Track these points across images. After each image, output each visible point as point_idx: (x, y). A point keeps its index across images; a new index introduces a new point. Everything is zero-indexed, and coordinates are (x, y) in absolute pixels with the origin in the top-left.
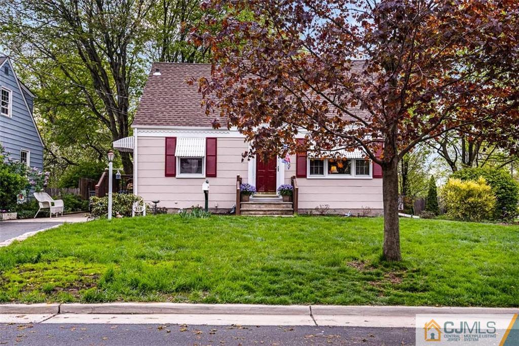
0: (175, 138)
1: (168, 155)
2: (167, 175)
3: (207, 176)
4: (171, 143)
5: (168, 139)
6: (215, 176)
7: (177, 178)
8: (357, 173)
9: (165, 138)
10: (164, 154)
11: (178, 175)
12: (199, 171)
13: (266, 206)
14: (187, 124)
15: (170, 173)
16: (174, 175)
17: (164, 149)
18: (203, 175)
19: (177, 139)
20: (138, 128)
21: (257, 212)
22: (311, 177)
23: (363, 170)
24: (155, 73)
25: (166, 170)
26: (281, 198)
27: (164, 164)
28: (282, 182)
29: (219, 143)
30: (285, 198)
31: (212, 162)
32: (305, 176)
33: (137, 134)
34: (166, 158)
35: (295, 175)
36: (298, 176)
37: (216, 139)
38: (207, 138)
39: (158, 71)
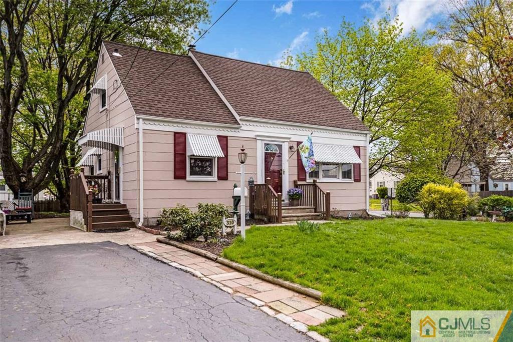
0: (184, 134)
1: (178, 154)
2: (176, 177)
3: (220, 178)
4: (180, 140)
5: (177, 135)
6: (226, 178)
7: (187, 181)
8: (344, 177)
9: (173, 134)
10: (173, 152)
11: (189, 178)
12: (209, 172)
13: (293, 212)
14: (197, 119)
15: (179, 174)
16: (184, 178)
17: (172, 146)
18: (215, 177)
19: (188, 136)
20: (144, 119)
21: (291, 218)
22: (310, 180)
23: (347, 175)
24: (115, 54)
25: (175, 171)
26: (287, 201)
27: (173, 164)
28: (287, 185)
29: (231, 143)
30: (295, 202)
31: (223, 163)
32: (305, 180)
33: (142, 125)
34: (175, 157)
35: (296, 178)
36: (299, 179)
37: (226, 137)
38: (219, 137)
39: (116, 51)
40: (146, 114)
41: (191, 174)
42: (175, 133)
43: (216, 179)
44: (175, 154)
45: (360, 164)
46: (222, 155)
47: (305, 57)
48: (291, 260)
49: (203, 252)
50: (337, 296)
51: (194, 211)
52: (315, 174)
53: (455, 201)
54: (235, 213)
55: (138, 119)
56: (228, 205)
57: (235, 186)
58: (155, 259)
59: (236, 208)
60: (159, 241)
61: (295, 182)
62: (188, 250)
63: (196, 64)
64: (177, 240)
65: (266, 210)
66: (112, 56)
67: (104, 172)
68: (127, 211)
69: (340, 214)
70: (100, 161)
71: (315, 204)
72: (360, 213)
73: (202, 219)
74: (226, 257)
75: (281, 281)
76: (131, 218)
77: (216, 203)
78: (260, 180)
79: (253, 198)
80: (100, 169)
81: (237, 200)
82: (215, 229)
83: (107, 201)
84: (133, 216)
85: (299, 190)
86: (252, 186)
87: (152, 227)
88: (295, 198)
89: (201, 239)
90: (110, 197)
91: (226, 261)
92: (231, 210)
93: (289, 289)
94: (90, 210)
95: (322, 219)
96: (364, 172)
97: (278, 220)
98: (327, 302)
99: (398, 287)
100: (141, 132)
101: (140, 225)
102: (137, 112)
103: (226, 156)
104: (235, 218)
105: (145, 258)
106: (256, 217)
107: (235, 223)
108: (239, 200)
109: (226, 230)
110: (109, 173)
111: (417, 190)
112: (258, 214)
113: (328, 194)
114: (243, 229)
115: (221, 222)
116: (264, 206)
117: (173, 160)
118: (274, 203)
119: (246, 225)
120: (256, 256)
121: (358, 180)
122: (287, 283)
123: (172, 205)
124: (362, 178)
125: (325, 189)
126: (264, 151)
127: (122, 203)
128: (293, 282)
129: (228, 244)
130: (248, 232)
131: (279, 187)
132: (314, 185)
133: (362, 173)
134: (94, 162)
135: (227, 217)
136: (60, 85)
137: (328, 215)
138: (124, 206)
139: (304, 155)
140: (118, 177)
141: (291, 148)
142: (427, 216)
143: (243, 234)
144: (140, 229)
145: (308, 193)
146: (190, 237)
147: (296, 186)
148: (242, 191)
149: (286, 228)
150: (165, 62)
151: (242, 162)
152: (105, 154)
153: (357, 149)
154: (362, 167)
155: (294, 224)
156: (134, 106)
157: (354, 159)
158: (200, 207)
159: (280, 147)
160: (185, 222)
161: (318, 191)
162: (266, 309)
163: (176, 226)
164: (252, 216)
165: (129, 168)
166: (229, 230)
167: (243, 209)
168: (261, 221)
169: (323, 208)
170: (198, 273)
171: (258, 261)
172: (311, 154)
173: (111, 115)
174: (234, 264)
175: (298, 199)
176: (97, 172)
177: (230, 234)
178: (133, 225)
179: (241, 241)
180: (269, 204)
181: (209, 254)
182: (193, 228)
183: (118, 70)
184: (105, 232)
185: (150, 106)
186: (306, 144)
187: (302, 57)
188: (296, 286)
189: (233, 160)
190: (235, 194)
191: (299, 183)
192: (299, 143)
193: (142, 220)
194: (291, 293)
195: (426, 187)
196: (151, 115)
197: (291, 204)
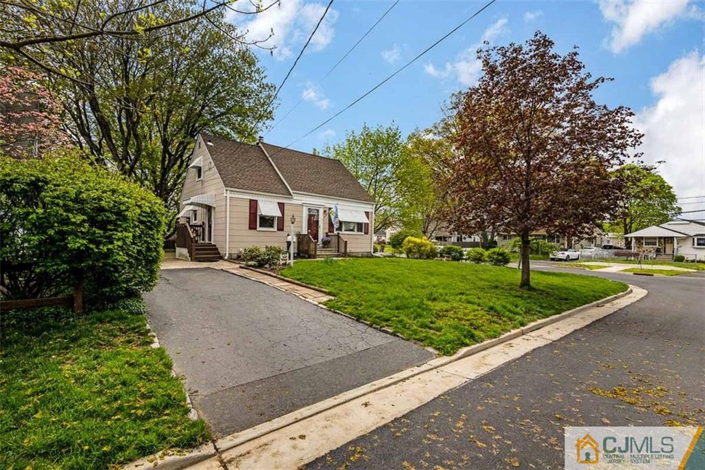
0: (257, 201)
2: (250, 228)
3: (278, 230)
4: (253, 205)
6: (282, 230)
7: (258, 231)
8: (358, 231)
11: (259, 229)
12: (272, 226)
13: (323, 252)
14: (265, 191)
15: (252, 226)
16: (255, 229)
17: (248, 209)
18: (275, 229)
19: (259, 202)
20: (230, 191)
21: (321, 256)
22: (336, 232)
23: (360, 229)
24: (209, 143)
25: (250, 224)
26: (321, 245)
27: (248, 220)
28: (321, 236)
29: (286, 207)
30: (326, 246)
31: (281, 220)
32: (333, 232)
33: (229, 195)
34: (250, 216)
35: (327, 231)
36: (330, 232)
37: (284, 204)
38: (279, 203)
39: (210, 141)
40: (231, 187)
41: (260, 226)
42: (250, 200)
43: (276, 230)
44: (250, 213)
45: (368, 224)
46: (281, 215)
47: (339, 147)
48: (317, 276)
49: (269, 273)
50: (334, 291)
51: (263, 250)
52: (340, 229)
53: (423, 248)
54: (288, 251)
55: (226, 190)
56: (284, 247)
57: (288, 235)
58: (241, 276)
59: (288, 249)
60: (241, 267)
61: (327, 233)
62: (260, 272)
63: (264, 152)
64: (252, 266)
65: (307, 251)
66: (207, 145)
67: (198, 222)
68: (217, 249)
69: (354, 254)
70: (195, 215)
71: (338, 248)
72: (366, 254)
73: (268, 255)
74: (282, 275)
75: (309, 286)
76: (219, 254)
77: (276, 245)
78: (305, 231)
79: (299, 243)
80: (195, 220)
81: (289, 244)
82: (276, 261)
83: (202, 242)
84: (221, 252)
85: (329, 239)
86: (299, 236)
87: (234, 259)
88: (326, 244)
89: (267, 266)
90: (203, 239)
91: (282, 277)
92: (285, 250)
93: (314, 289)
94: (194, 248)
95: (342, 257)
96: (371, 229)
97: (314, 256)
98: (329, 294)
99: (363, 288)
100: (228, 198)
101: (226, 258)
102: (226, 186)
103: (283, 216)
104: (288, 255)
105: (235, 276)
106: (301, 255)
107: (288, 258)
108: (290, 245)
109: (282, 262)
110: (203, 223)
111: (402, 241)
112: (303, 253)
113: (346, 242)
114: (292, 262)
115: (279, 257)
116: (306, 248)
117: (248, 217)
118: (312, 246)
119: (294, 259)
120: (299, 274)
121: (366, 233)
122: (312, 287)
123: (250, 246)
124: (369, 233)
125: (344, 238)
126: (308, 213)
127: (213, 243)
128: (315, 285)
129: (283, 269)
130: (294, 263)
131: (316, 237)
132: (338, 236)
133: (370, 229)
134: (191, 215)
135: (283, 254)
136: (164, 158)
137: (345, 254)
138: (215, 246)
139: (333, 217)
140: (210, 226)
141: (325, 211)
142: (408, 257)
143: (292, 264)
144: (226, 260)
145: (334, 240)
146: (261, 265)
147: (327, 236)
148: (293, 239)
149: (317, 261)
150: (243, 150)
151: (293, 223)
152: (200, 211)
153: (367, 213)
154: (370, 225)
155: (323, 259)
156: (224, 182)
157: (364, 220)
158: (267, 247)
159: (318, 211)
160: (258, 256)
161: (340, 240)
162: (301, 297)
163: (252, 259)
164: (298, 254)
165: (219, 221)
166: (284, 262)
167: (293, 250)
168: (304, 257)
169: (343, 251)
170: (267, 283)
171: (298, 277)
172: (336, 217)
173: (206, 184)
174: (286, 279)
175: (327, 244)
176: (193, 222)
177: (285, 264)
178: (221, 258)
179: (291, 267)
180: (309, 247)
181: (272, 274)
182: (263, 260)
183: (211, 155)
184: (203, 261)
185: (234, 182)
186: (334, 210)
187: (337, 147)
188: (317, 288)
189: (287, 219)
190: (288, 240)
191: (329, 234)
192: (330, 209)
193: (227, 255)
194: (314, 291)
195: (407, 239)
196: (235, 188)
197: (324, 247)
